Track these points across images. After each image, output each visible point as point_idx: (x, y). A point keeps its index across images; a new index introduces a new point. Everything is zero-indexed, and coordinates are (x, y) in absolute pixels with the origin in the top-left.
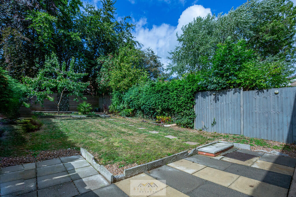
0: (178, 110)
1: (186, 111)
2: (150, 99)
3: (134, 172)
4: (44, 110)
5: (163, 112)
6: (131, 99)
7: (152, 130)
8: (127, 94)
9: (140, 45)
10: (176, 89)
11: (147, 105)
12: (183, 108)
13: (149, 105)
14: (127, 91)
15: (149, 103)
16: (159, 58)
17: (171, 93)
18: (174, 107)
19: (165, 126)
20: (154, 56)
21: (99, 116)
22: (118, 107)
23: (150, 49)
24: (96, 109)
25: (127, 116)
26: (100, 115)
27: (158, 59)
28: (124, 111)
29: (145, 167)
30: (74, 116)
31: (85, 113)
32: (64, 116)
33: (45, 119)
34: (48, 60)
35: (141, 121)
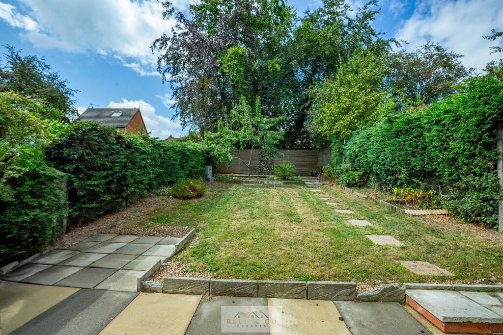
0: (450, 175)
1: (470, 178)
2: (384, 151)
3: (181, 286)
4: (244, 173)
5: (415, 180)
6: (354, 152)
7: (362, 218)
8: (350, 143)
9: (399, 44)
10: (437, 123)
11: (380, 163)
12: (461, 169)
13: (384, 164)
14: (348, 138)
15: (383, 160)
16: (458, 57)
17: (426, 134)
18: (437, 166)
19: (407, 211)
20: (445, 56)
21: (303, 184)
22: (339, 168)
23: (430, 44)
24: (313, 172)
25: (349, 186)
26: (306, 183)
27: (455, 61)
28: (344, 176)
29: (207, 285)
30: (266, 181)
31: (285, 179)
32: (253, 182)
33: (228, 185)
34: (236, 107)
35: (366, 196)
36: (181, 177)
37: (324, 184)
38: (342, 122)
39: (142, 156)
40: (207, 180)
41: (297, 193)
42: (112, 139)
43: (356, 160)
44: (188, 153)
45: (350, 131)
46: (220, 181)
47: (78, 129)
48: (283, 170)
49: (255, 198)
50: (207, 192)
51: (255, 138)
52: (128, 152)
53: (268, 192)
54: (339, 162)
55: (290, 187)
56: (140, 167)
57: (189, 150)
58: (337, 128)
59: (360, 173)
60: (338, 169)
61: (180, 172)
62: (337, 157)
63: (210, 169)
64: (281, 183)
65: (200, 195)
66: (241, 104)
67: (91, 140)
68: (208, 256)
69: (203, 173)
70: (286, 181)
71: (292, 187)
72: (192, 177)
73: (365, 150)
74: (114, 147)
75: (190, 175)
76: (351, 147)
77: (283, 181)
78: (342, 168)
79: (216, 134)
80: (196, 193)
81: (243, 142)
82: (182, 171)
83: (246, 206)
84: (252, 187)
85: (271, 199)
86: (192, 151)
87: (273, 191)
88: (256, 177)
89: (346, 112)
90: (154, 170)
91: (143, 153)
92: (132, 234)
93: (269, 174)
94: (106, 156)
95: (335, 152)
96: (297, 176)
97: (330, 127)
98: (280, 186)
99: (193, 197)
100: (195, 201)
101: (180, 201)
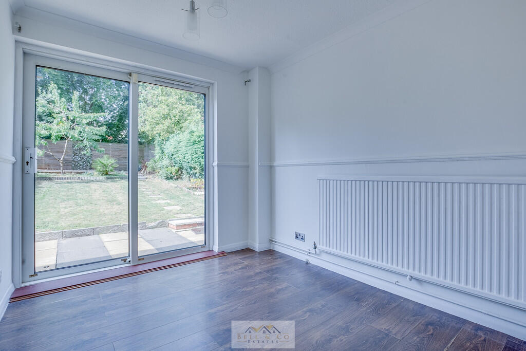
2: (187, 153)
6: (171, 151)
8: (168, 144)
13: (188, 162)
14: (167, 139)
21: (126, 178)
22: (161, 163)
25: (167, 178)
28: (164, 171)
29: (61, 234)
30: (84, 177)
31: (107, 174)
32: (68, 178)
34: (44, 95)
35: (176, 186)
37: (147, 178)
38: (161, 125)
41: (119, 186)
43: (173, 158)
45: (168, 134)
48: (105, 166)
49: (76, 193)
51: (72, 132)
53: (89, 187)
54: (161, 159)
55: (112, 181)
58: (158, 130)
59: (176, 168)
60: (159, 164)
62: (159, 154)
64: (103, 178)
70: (107, 176)
71: (114, 181)
73: (178, 151)
76: (169, 147)
77: (105, 177)
78: (163, 164)
81: (56, 136)
83: (68, 199)
84: (68, 183)
85: (94, 192)
87: (94, 186)
88: (71, 173)
89: (165, 117)
93: (86, 169)
95: (157, 149)
96: (121, 170)
97: (152, 128)
98: (101, 181)
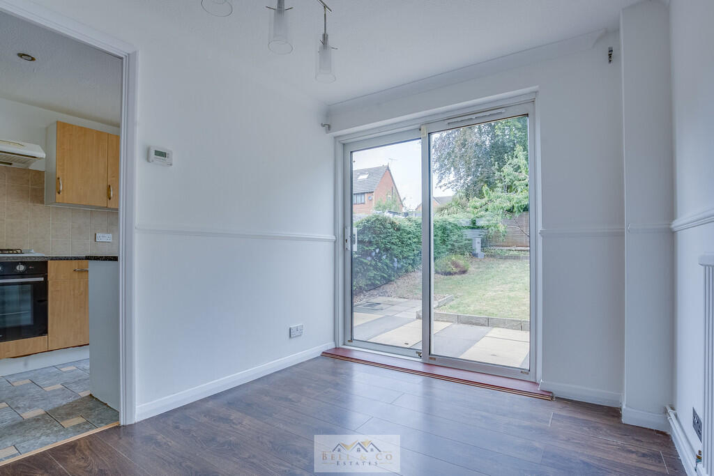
29: (457, 317)
33: (501, 261)
34: (510, 162)
36: (443, 252)
39: (409, 236)
40: (475, 255)
42: (389, 226)
44: (449, 227)
46: (492, 256)
47: (368, 221)
50: (472, 269)
52: (398, 234)
56: (408, 245)
57: (450, 223)
61: (441, 247)
63: (478, 243)
65: (464, 272)
66: (516, 157)
67: (376, 227)
68: (461, 309)
69: (470, 247)
72: (456, 253)
74: (390, 231)
75: (452, 251)
79: (483, 201)
80: (458, 269)
81: (518, 207)
82: (444, 246)
86: (454, 224)
90: (417, 247)
91: (409, 233)
92: (404, 298)
94: (384, 238)
99: (455, 273)
100: (458, 277)
101: (442, 277)
